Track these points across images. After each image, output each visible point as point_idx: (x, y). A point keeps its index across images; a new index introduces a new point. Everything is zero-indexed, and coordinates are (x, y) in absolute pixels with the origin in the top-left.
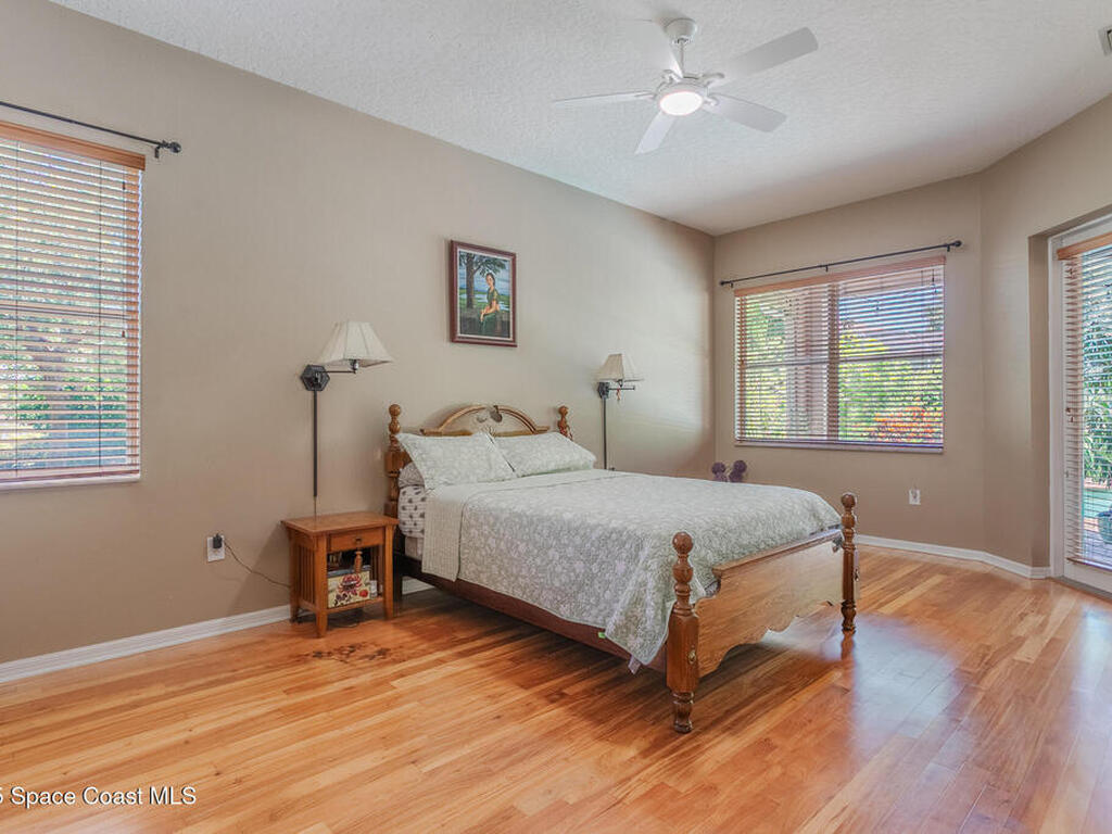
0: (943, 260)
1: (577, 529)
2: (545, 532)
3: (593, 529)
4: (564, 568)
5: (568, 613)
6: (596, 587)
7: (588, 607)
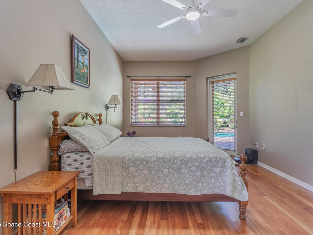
0: (185, 80)
1: (196, 159)
2: (179, 163)
3: (204, 158)
4: (190, 175)
5: (194, 192)
6: (207, 179)
7: (203, 188)
